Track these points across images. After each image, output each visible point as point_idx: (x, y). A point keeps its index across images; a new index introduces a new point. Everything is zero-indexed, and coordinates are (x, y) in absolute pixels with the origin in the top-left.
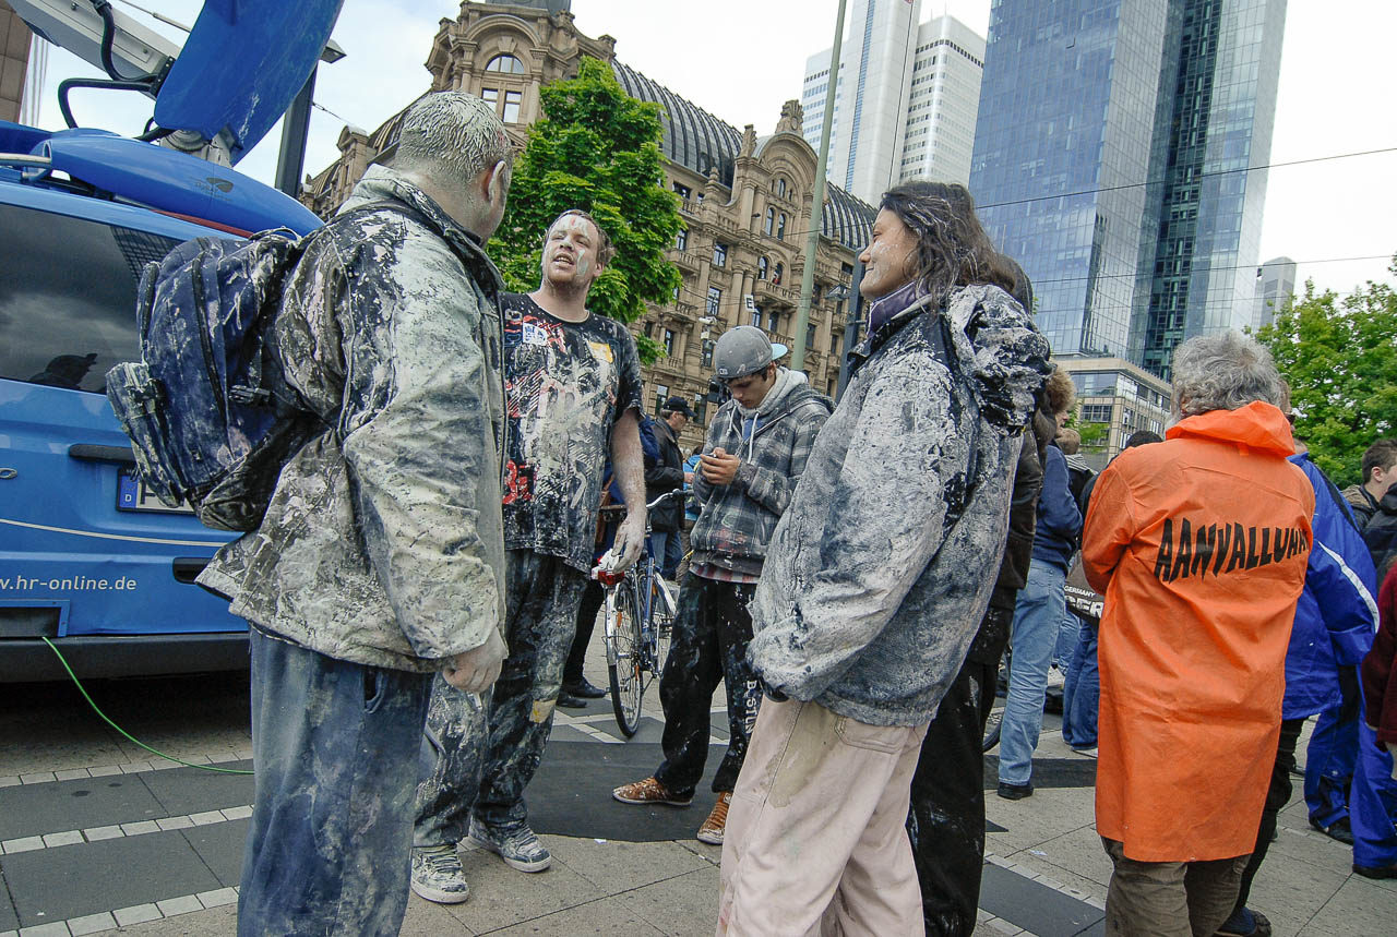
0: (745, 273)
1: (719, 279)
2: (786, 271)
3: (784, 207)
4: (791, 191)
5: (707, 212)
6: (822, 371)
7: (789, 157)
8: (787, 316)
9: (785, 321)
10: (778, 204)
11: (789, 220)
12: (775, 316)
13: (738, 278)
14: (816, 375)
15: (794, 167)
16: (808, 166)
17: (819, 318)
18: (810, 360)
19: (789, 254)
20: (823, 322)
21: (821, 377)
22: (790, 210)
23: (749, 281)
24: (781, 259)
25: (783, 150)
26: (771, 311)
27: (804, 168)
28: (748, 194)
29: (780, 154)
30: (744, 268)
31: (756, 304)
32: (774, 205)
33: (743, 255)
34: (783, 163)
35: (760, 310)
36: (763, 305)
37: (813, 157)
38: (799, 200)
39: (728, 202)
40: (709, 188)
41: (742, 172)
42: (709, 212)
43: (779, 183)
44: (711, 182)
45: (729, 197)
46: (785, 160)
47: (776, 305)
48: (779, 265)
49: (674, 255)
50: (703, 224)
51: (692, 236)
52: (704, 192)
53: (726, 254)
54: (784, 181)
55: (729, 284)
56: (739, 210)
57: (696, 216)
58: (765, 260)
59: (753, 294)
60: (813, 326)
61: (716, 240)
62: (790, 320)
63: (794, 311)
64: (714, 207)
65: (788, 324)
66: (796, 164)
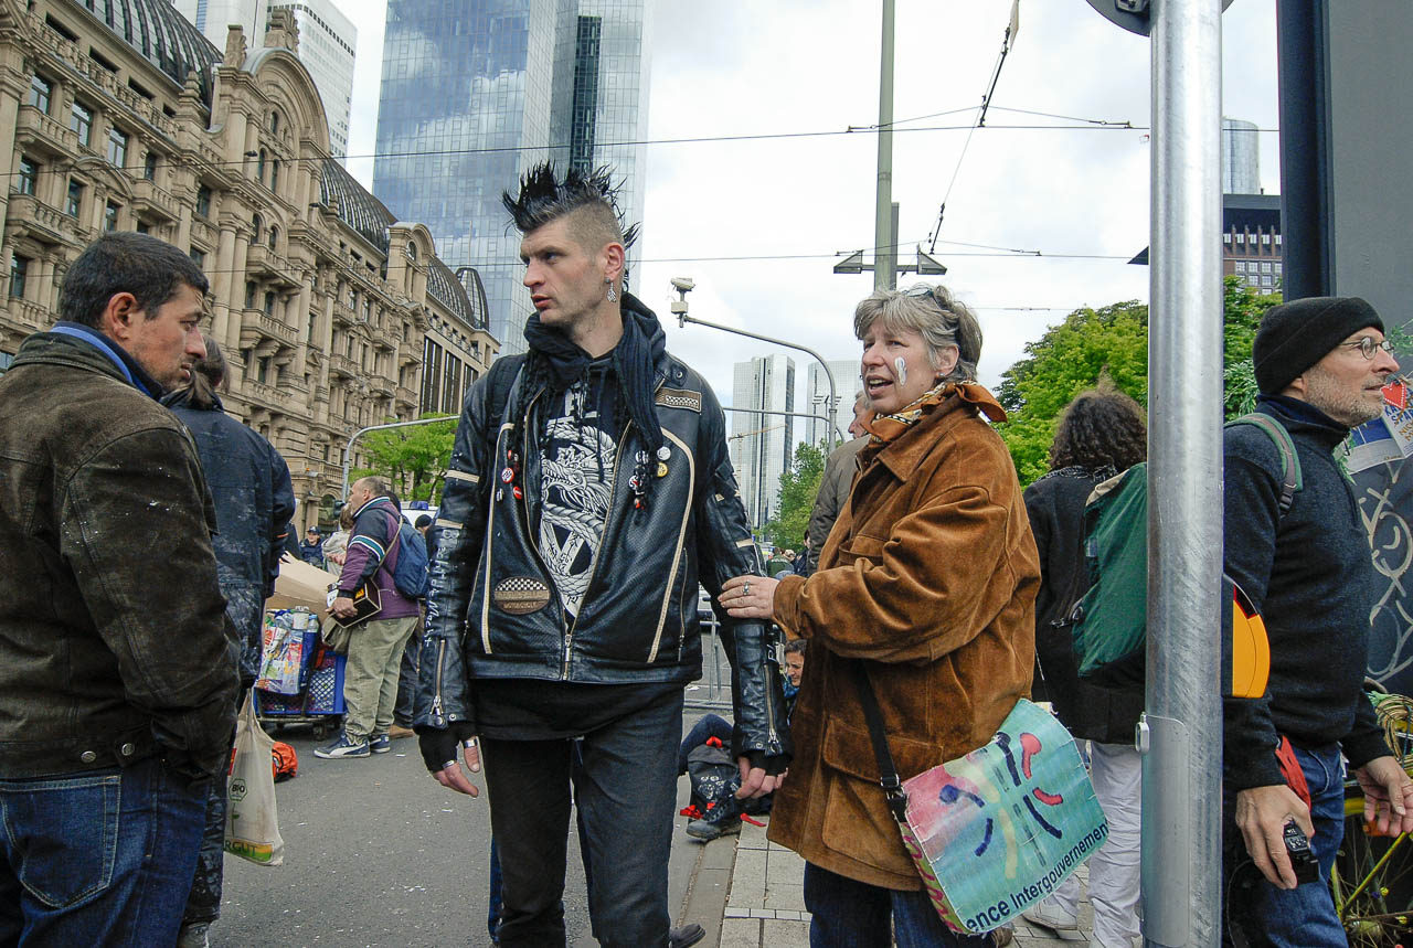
0: (239, 231)
1: (203, 236)
2: (282, 238)
3: (278, 150)
4: (285, 132)
5: (186, 135)
6: (325, 376)
7: (282, 83)
8: (285, 299)
9: (281, 305)
10: (271, 144)
11: (283, 169)
12: (270, 297)
13: (229, 236)
14: (316, 380)
15: (289, 98)
16: (305, 102)
17: (319, 306)
18: (310, 360)
19: (287, 216)
20: (324, 311)
21: (324, 384)
22: (285, 156)
23: (243, 245)
24: (276, 221)
25: (278, 73)
26: (268, 289)
27: (299, 100)
28: (239, 122)
29: (274, 78)
30: (238, 225)
31: (249, 279)
32: (266, 145)
33: (235, 207)
34: (277, 90)
35: (251, 287)
36: (257, 281)
37: (313, 92)
38: (294, 145)
39: (208, 127)
40: (187, 100)
41: (228, 89)
42: (189, 135)
43: (271, 117)
44: (190, 92)
45: (206, 121)
46: (278, 86)
47: (276, 281)
48: (273, 228)
49: (144, 190)
50: (183, 151)
51: (164, 169)
52: (173, 106)
53: (208, 201)
54: (275, 115)
55: (215, 244)
56: (226, 141)
57: (171, 137)
58: (257, 218)
59: (249, 263)
60: (312, 315)
61: (199, 179)
62: (290, 304)
63: (297, 294)
64: (196, 129)
65: (286, 311)
66: (291, 96)
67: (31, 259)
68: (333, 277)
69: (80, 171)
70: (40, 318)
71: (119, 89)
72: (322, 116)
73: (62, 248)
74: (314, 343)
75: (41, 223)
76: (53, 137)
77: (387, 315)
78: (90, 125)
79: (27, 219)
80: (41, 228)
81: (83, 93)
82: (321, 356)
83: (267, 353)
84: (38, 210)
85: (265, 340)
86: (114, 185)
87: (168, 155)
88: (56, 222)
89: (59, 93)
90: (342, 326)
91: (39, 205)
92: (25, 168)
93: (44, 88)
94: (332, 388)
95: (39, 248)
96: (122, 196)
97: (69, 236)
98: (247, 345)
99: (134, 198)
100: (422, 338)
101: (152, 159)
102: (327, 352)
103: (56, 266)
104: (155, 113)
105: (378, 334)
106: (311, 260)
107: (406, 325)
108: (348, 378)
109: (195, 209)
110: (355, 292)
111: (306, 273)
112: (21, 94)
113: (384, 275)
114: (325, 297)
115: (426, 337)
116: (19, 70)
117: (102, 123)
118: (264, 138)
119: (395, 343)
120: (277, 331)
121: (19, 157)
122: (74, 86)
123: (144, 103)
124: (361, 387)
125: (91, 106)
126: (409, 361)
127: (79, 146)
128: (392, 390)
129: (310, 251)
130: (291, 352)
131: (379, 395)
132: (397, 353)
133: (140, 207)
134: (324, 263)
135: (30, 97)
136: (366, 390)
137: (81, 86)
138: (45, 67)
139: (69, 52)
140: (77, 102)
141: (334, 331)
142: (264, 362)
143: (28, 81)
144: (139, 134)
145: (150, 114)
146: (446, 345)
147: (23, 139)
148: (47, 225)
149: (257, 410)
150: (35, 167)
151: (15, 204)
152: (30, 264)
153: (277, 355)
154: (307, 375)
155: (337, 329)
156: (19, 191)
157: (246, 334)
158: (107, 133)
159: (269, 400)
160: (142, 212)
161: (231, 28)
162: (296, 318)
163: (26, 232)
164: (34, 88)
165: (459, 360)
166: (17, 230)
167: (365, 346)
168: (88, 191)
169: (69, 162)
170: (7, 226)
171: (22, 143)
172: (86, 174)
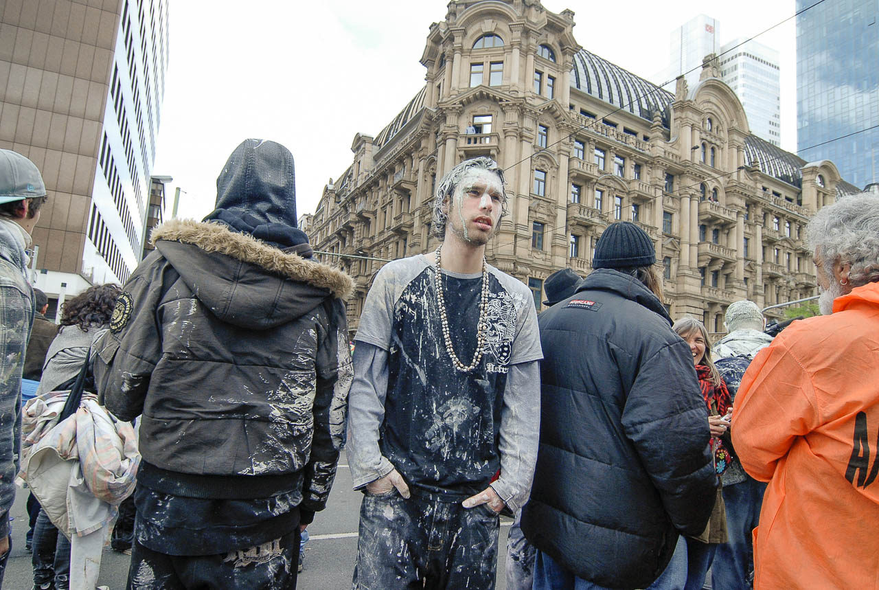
0: (692, 196)
1: (670, 204)
2: (721, 194)
3: (713, 141)
4: (717, 128)
5: (656, 148)
6: (759, 278)
7: (713, 99)
8: (726, 231)
9: (724, 236)
10: (709, 138)
11: (718, 152)
12: (716, 232)
13: (686, 201)
14: (754, 281)
15: (718, 108)
16: (729, 106)
17: (751, 232)
18: (748, 269)
19: (722, 179)
20: (755, 235)
21: (759, 283)
22: (718, 143)
23: (695, 203)
25: (709, 94)
26: (714, 228)
27: (725, 106)
28: (686, 131)
29: (706, 98)
30: (691, 193)
31: (701, 223)
32: (706, 140)
33: (689, 182)
34: (710, 104)
35: (703, 228)
36: (706, 224)
37: (733, 97)
38: (725, 135)
39: (669, 140)
40: (656, 128)
41: (678, 114)
42: (659, 148)
43: (707, 121)
44: (656, 123)
45: (668, 137)
46: (710, 102)
47: (719, 222)
48: (714, 189)
49: (635, 186)
50: (654, 158)
51: (645, 170)
52: (649, 135)
53: (672, 183)
54: (710, 120)
55: (678, 207)
56: (680, 145)
57: (647, 152)
58: (703, 186)
59: (699, 214)
60: (746, 239)
61: (665, 171)
62: (730, 235)
63: (734, 227)
64: (660, 143)
65: (727, 239)
66: (719, 104)
67: (580, 236)
68: (759, 212)
69: (601, 184)
70: (585, 267)
71: (618, 135)
72: (741, 110)
73: (593, 227)
74: (750, 257)
75: (582, 216)
76: (586, 170)
78: (604, 159)
79: (575, 216)
80: (583, 219)
81: (599, 143)
82: (755, 265)
83: (717, 267)
84: (581, 210)
85: (714, 260)
86: (618, 187)
87: (646, 162)
88: (590, 214)
89: (587, 146)
90: (769, 243)
91: (582, 207)
92: (575, 190)
93: (581, 146)
94: (765, 285)
95: (583, 229)
96: (623, 192)
97: (596, 220)
98: (702, 264)
99: (629, 192)
101: (638, 167)
102: (760, 262)
103: (592, 237)
104: (638, 142)
105: (799, 244)
106: (742, 203)
108: (777, 277)
109: (664, 189)
110: (778, 218)
111: (738, 213)
112: (569, 153)
113: (800, 203)
114: (755, 226)
116: (567, 141)
117: (610, 155)
118: (704, 136)
120: (721, 254)
121: (570, 184)
122: (594, 140)
123: (632, 138)
124: (788, 282)
125: (604, 148)
127: (599, 171)
129: (741, 198)
130: (734, 264)
131: (804, 286)
133: (633, 196)
134: (751, 204)
135: (574, 153)
136: (792, 284)
137: (598, 139)
138: (580, 135)
139: (591, 124)
140: (597, 148)
141: (764, 247)
142: (716, 273)
143: (572, 145)
144: (629, 155)
145: (635, 143)
147: (572, 175)
148: (585, 216)
149: (712, 304)
150: (579, 187)
151: (570, 209)
152: (580, 239)
153: (723, 268)
154: (746, 279)
155: (765, 245)
156: (572, 202)
157: (702, 258)
158: (613, 160)
159: (720, 298)
160: (635, 198)
161: (677, 79)
162: (736, 240)
163: (576, 223)
164: (576, 148)
166: (572, 222)
167: (789, 254)
168: (606, 194)
169: (595, 181)
170: (567, 221)
171: (572, 177)
172: (604, 185)
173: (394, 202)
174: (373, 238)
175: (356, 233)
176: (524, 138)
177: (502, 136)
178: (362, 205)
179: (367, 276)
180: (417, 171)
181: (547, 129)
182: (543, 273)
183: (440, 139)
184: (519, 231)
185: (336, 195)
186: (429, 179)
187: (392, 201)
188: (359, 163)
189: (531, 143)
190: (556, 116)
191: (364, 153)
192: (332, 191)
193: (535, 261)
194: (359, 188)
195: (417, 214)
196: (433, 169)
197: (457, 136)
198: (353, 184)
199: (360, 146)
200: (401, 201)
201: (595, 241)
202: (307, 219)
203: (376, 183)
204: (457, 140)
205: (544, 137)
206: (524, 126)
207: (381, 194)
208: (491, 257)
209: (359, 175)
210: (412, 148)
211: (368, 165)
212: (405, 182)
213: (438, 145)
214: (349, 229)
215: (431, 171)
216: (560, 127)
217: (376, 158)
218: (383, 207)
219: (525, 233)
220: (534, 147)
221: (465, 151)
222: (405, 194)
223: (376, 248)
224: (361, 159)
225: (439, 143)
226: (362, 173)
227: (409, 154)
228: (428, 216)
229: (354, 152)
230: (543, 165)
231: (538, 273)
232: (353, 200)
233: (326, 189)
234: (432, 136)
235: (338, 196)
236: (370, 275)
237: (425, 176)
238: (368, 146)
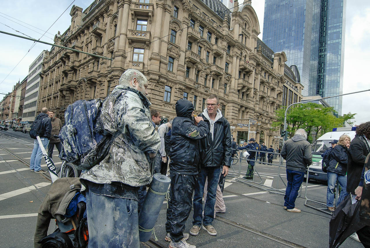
0: (237, 57)
1: (229, 59)
2: (247, 59)
3: (246, 34)
4: (248, 29)
5: (225, 31)
6: (258, 97)
8: (248, 75)
9: (247, 77)
10: (245, 32)
11: (247, 39)
12: (244, 75)
13: (235, 58)
14: (256, 98)
15: (249, 19)
16: (253, 19)
17: (256, 77)
18: (254, 93)
19: (248, 52)
20: (257, 79)
21: (258, 99)
22: (248, 35)
23: (238, 60)
24: (246, 54)
25: (247, 12)
26: (244, 73)
28: (237, 26)
29: (245, 13)
30: (237, 55)
32: (244, 33)
33: (236, 50)
34: (246, 17)
35: (240, 72)
36: (241, 71)
37: (255, 16)
38: (250, 32)
39: (230, 29)
40: (225, 22)
41: (234, 18)
44: (225, 20)
46: (247, 16)
47: (247, 70)
48: (245, 56)
49: (215, 47)
50: (224, 36)
51: (220, 41)
52: (221, 25)
53: (230, 49)
54: (246, 24)
55: (231, 61)
56: (234, 33)
57: (221, 32)
58: (241, 53)
59: (240, 66)
60: (255, 80)
61: (228, 43)
62: (249, 77)
63: (252, 73)
64: (227, 30)
65: (248, 79)
66: (249, 18)
67: (190, 68)
68: (260, 69)
69: (201, 43)
70: (192, 83)
71: (209, 21)
72: (258, 22)
73: (197, 64)
74: (255, 88)
75: (192, 57)
76: (195, 34)
77: (273, 79)
78: (203, 31)
79: (189, 57)
80: (193, 59)
81: (201, 23)
83: (244, 90)
84: (192, 54)
85: (244, 87)
86: (208, 47)
87: (220, 37)
88: (196, 57)
89: (196, 23)
90: (262, 83)
91: (192, 52)
92: (189, 44)
93: (193, 23)
94: (260, 100)
95: (192, 64)
96: (210, 49)
97: (198, 61)
98: (239, 88)
99: (213, 50)
100: (283, 86)
101: (217, 39)
102: (258, 90)
103: (196, 69)
104: (218, 27)
105: (271, 85)
106: (255, 64)
107: (279, 82)
108: (264, 98)
109: (227, 52)
110: (265, 73)
111: (254, 68)
112: (188, 24)
113: (272, 68)
114: (258, 74)
115: (284, 86)
116: (187, 17)
117: (205, 30)
118: (243, 31)
119: (276, 87)
120: (246, 84)
121: (187, 41)
122: (199, 21)
123: (215, 24)
124: (267, 100)
125: (203, 26)
126: (280, 92)
127: (201, 36)
128: (275, 101)
129: (255, 61)
130: (250, 90)
131: (271, 102)
132: (276, 90)
133: (214, 52)
134: (258, 65)
136: (268, 101)
137: (201, 20)
138: (193, 16)
139: (198, 12)
140: (200, 25)
141: (260, 84)
142: (243, 93)
143: (189, 20)
144: (214, 32)
146: (289, 88)
147: (188, 36)
148: (194, 57)
149: (242, 107)
150: (191, 44)
151: (187, 53)
153: (247, 91)
154: (254, 97)
155: (261, 84)
156: (188, 49)
157: (239, 86)
158: (206, 33)
159: (245, 104)
160: (215, 53)
162: (251, 80)
163: (189, 60)
164: (191, 22)
165: (292, 92)
166: (187, 60)
167: (268, 88)
168: (203, 49)
169: (199, 41)
170: (185, 59)
171: (188, 37)
172: (202, 44)
173: (93, 42)
174: (80, 61)
175: (71, 59)
176: (167, 10)
177: (155, 7)
178: (75, 43)
179: (77, 81)
180: (106, 24)
181: (178, 8)
182: (172, 84)
183: (120, 4)
184: (162, 60)
185: (62, 40)
186: (113, 27)
187: (91, 41)
188: (74, 22)
189: (170, 14)
190: (183, 3)
191: (77, 16)
192: (59, 38)
193: (169, 77)
194: (73, 35)
195: (105, 46)
196: (115, 22)
197: (130, 3)
198: (70, 33)
199: (75, 13)
200: (97, 41)
201: (197, 71)
202: (46, 53)
203: (83, 32)
204: (130, 5)
205: (176, 13)
206: (167, 3)
207: (86, 37)
208: (147, 72)
209: (74, 28)
210: (104, 11)
211: (79, 22)
212: (99, 29)
213: (119, 8)
214: (67, 57)
215: (114, 23)
216: (185, 9)
217: (84, 20)
218: (87, 45)
219: (165, 61)
220: (171, 16)
221: (135, 12)
222: (99, 36)
223: (82, 66)
224: (76, 19)
225: (120, 6)
226: (76, 27)
227: (102, 16)
228: (112, 47)
229: (72, 16)
230: (175, 28)
231: (170, 83)
232: (70, 41)
233: (56, 37)
234: (116, 4)
235: (62, 41)
236: (78, 81)
237: (111, 26)
238: (79, 13)
